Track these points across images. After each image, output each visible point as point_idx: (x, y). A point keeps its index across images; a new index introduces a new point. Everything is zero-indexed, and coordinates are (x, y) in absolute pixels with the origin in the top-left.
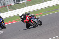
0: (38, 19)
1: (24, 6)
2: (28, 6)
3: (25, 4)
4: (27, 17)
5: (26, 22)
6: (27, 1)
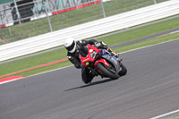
0: (116, 57)
1: (43, 28)
2: (57, 30)
3: (47, 23)
5: (87, 64)
6: (54, 14)
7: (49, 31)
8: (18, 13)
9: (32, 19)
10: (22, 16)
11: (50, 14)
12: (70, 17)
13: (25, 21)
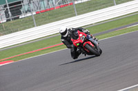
1: (29, 24)
3: (32, 20)
4: (81, 35)
5: (78, 44)
6: (37, 13)
7: (34, 26)
8: (10, 13)
9: (20, 17)
10: (13, 14)
11: (34, 13)
12: (50, 15)
13: (15, 19)
